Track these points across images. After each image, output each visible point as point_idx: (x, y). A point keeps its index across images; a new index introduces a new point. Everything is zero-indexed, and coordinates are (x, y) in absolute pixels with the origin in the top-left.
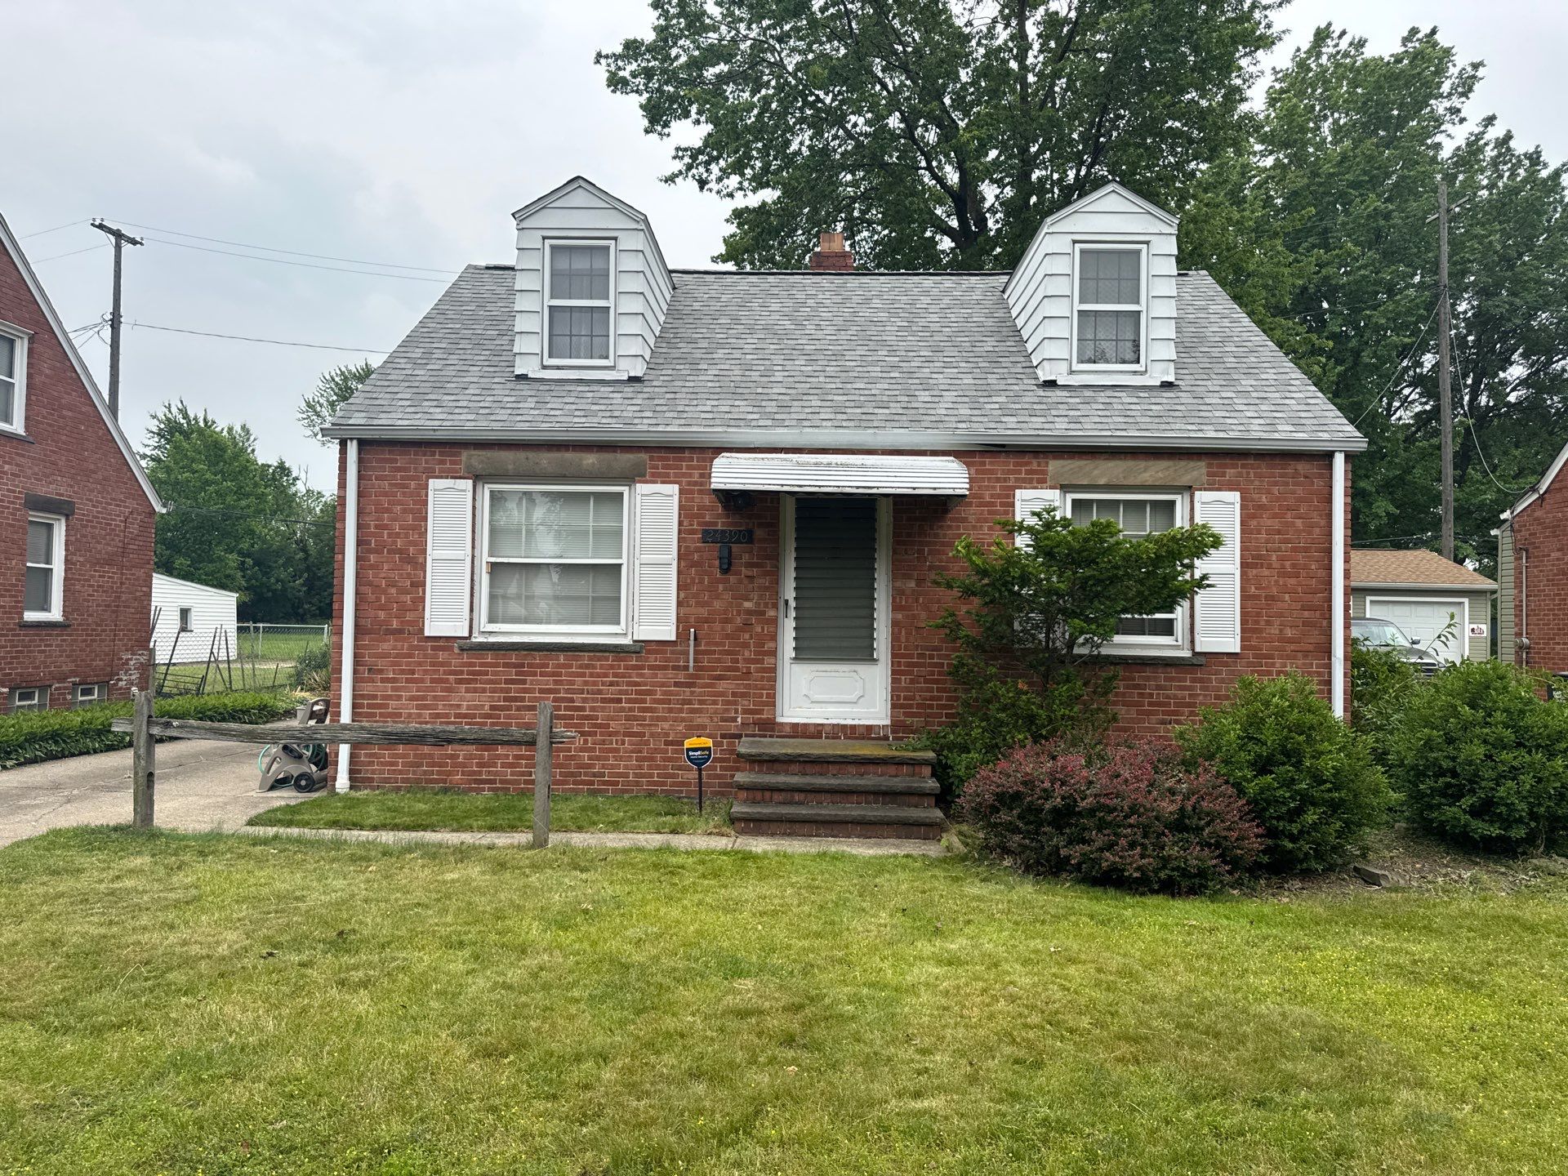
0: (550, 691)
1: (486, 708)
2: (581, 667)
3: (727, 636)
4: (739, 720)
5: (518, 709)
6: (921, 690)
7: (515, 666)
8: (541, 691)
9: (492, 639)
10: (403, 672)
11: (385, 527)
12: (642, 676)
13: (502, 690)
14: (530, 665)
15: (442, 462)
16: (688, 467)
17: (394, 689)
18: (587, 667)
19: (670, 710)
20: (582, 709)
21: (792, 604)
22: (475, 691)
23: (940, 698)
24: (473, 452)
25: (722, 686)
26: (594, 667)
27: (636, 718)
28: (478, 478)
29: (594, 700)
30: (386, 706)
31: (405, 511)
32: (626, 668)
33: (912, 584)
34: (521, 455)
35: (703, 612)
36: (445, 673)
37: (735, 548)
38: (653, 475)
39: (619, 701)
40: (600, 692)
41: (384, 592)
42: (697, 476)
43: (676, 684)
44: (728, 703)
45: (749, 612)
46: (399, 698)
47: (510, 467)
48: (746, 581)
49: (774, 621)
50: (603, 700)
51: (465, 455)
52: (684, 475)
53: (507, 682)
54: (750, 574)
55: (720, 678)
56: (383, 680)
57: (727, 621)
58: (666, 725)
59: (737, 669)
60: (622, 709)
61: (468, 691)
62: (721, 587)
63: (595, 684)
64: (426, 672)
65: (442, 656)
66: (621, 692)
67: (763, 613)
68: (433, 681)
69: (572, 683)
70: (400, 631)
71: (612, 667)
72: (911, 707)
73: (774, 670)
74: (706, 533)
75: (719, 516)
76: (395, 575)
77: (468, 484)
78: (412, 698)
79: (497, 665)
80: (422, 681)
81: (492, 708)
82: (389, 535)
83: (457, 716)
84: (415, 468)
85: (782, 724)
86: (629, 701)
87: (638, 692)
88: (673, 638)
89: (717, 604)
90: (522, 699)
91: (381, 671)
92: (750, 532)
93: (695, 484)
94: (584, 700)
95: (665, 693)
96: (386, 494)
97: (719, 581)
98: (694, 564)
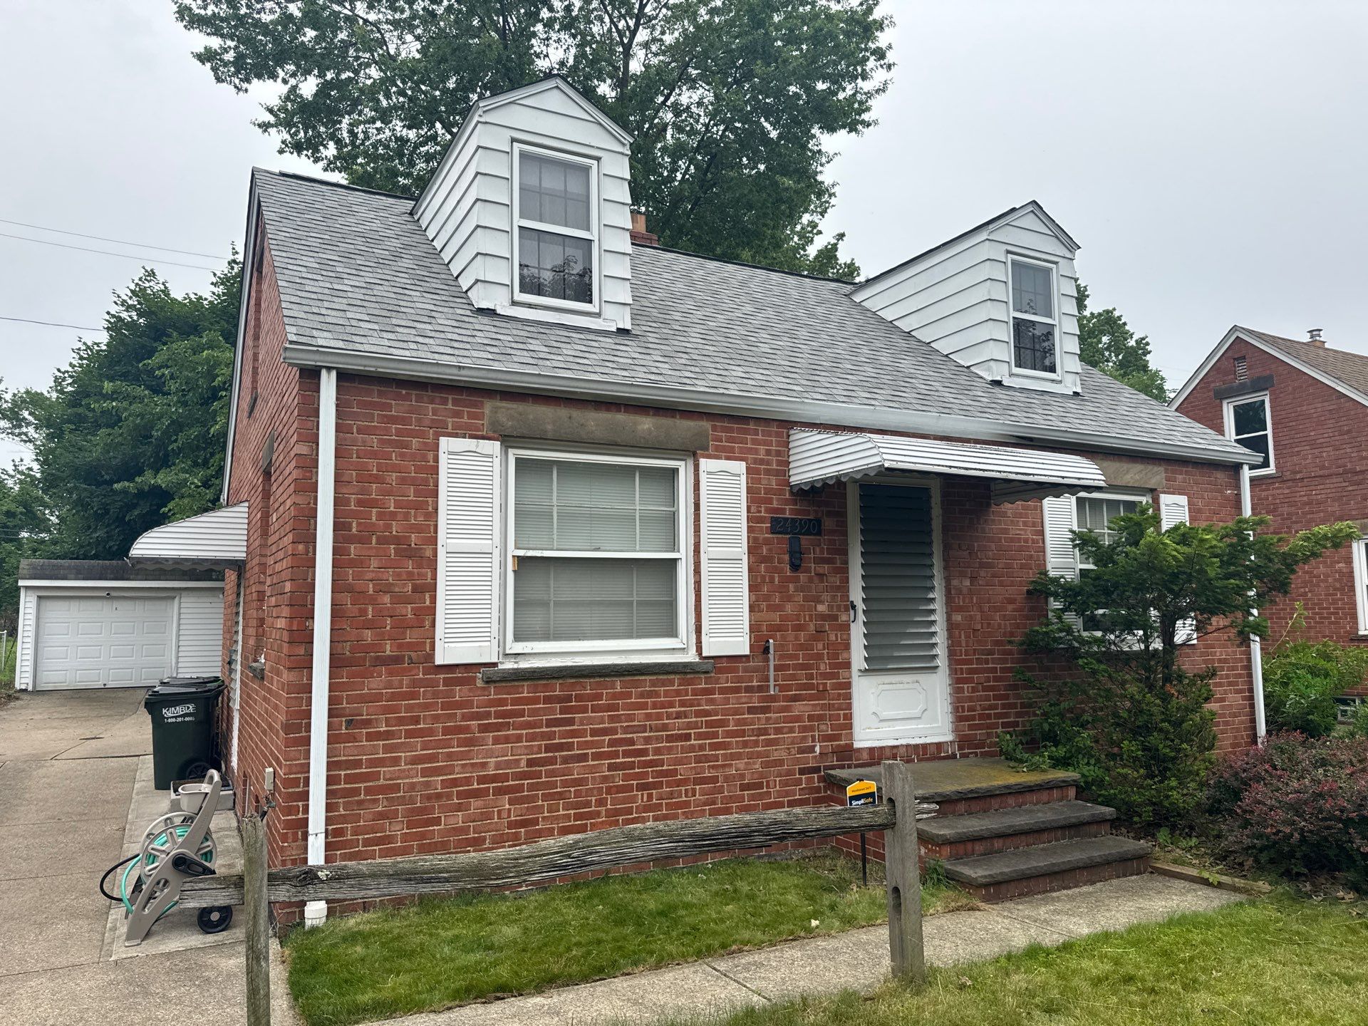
0: (604, 732)
1: (523, 763)
2: (642, 695)
3: (802, 647)
4: (817, 749)
5: (566, 760)
6: (980, 699)
7: (559, 700)
8: (595, 733)
9: (524, 664)
10: (401, 721)
11: (372, 504)
12: (712, 702)
13: (544, 736)
14: (579, 698)
15: (457, 414)
16: (754, 442)
17: (387, 749)
18: (650, 694)
19: (745, 744)
20: (643, 752)
21: (861, 606)
22: (507, 740)
23: (995, 707)
24: (499, 404)
25: (800, 708)
26: (657, 694)
27: (707, 759)
28: (508, 440)
29: (659, 739)
30: (376, 776)
31: (403, 481)
32: (695, 693)
33: (967, 583)
34: (563, 412)
35: (775, 617)
36: (464, 717)
37: (805, 540)
38: (717, 448)
39: (687, 737)
40: (665, 728)
41: (373, 601)
42: (763, 452)
43: (751, 710)
44: (804, 729)
45: (823, 617)
46: (396, 761)
47: (549, 427)
48: (816, 580)
49: (846, 628)
50: (670, 738)
51: (488, 406)
52: (750, 451)
53: (550, 723)
54: (821, 572)
55: (796, 699)
56: (370, 737)
57: (799, 628)
58: (741, 764)
59: (811, 687)
60: (692, 748)
61: (497, 741)
62: (791, 586)
63: (659, 716)
64: (436, 718)
65: (459, 693)
66: (690, 726)
67: (835, 618)
68: (447, 731)
69: (630, 718)
70: (397, 660)
71: (678, 693)
72: (973, 718)
73: (848, 685)
74: (774, 521)
75: (786, 502)
76: (389, 576)
77: (494, 447)
78: (415, 760)
79: (535, 701)
80: (430, 732)
81: (531, 763)
82: (381, 516)
83: (482, 780)
84: (419, 420)
85: (859, 750)
86: (700, 736)
87: (709, 724)
88: (747, 652)
89: (789, 608)
90: (569, 747)
91: (367, 723)
92: (818, 522)
93: (762, 462)
94: (647, 740)
95: (738, 722)
96: (374, 455)
97: (790, 580)
98: (764, 560)
